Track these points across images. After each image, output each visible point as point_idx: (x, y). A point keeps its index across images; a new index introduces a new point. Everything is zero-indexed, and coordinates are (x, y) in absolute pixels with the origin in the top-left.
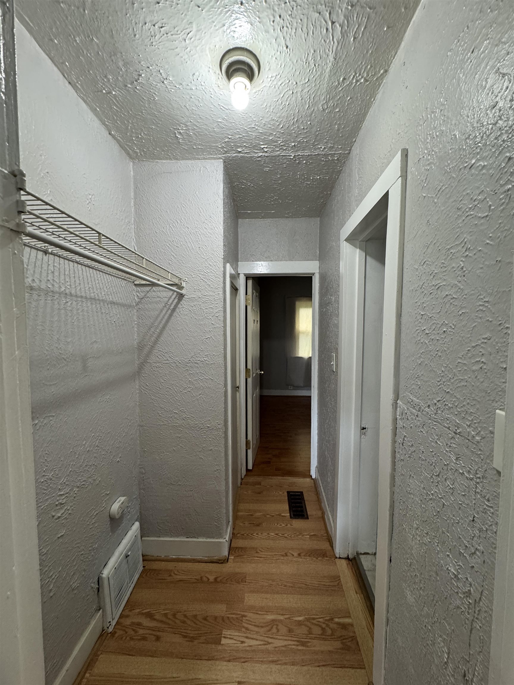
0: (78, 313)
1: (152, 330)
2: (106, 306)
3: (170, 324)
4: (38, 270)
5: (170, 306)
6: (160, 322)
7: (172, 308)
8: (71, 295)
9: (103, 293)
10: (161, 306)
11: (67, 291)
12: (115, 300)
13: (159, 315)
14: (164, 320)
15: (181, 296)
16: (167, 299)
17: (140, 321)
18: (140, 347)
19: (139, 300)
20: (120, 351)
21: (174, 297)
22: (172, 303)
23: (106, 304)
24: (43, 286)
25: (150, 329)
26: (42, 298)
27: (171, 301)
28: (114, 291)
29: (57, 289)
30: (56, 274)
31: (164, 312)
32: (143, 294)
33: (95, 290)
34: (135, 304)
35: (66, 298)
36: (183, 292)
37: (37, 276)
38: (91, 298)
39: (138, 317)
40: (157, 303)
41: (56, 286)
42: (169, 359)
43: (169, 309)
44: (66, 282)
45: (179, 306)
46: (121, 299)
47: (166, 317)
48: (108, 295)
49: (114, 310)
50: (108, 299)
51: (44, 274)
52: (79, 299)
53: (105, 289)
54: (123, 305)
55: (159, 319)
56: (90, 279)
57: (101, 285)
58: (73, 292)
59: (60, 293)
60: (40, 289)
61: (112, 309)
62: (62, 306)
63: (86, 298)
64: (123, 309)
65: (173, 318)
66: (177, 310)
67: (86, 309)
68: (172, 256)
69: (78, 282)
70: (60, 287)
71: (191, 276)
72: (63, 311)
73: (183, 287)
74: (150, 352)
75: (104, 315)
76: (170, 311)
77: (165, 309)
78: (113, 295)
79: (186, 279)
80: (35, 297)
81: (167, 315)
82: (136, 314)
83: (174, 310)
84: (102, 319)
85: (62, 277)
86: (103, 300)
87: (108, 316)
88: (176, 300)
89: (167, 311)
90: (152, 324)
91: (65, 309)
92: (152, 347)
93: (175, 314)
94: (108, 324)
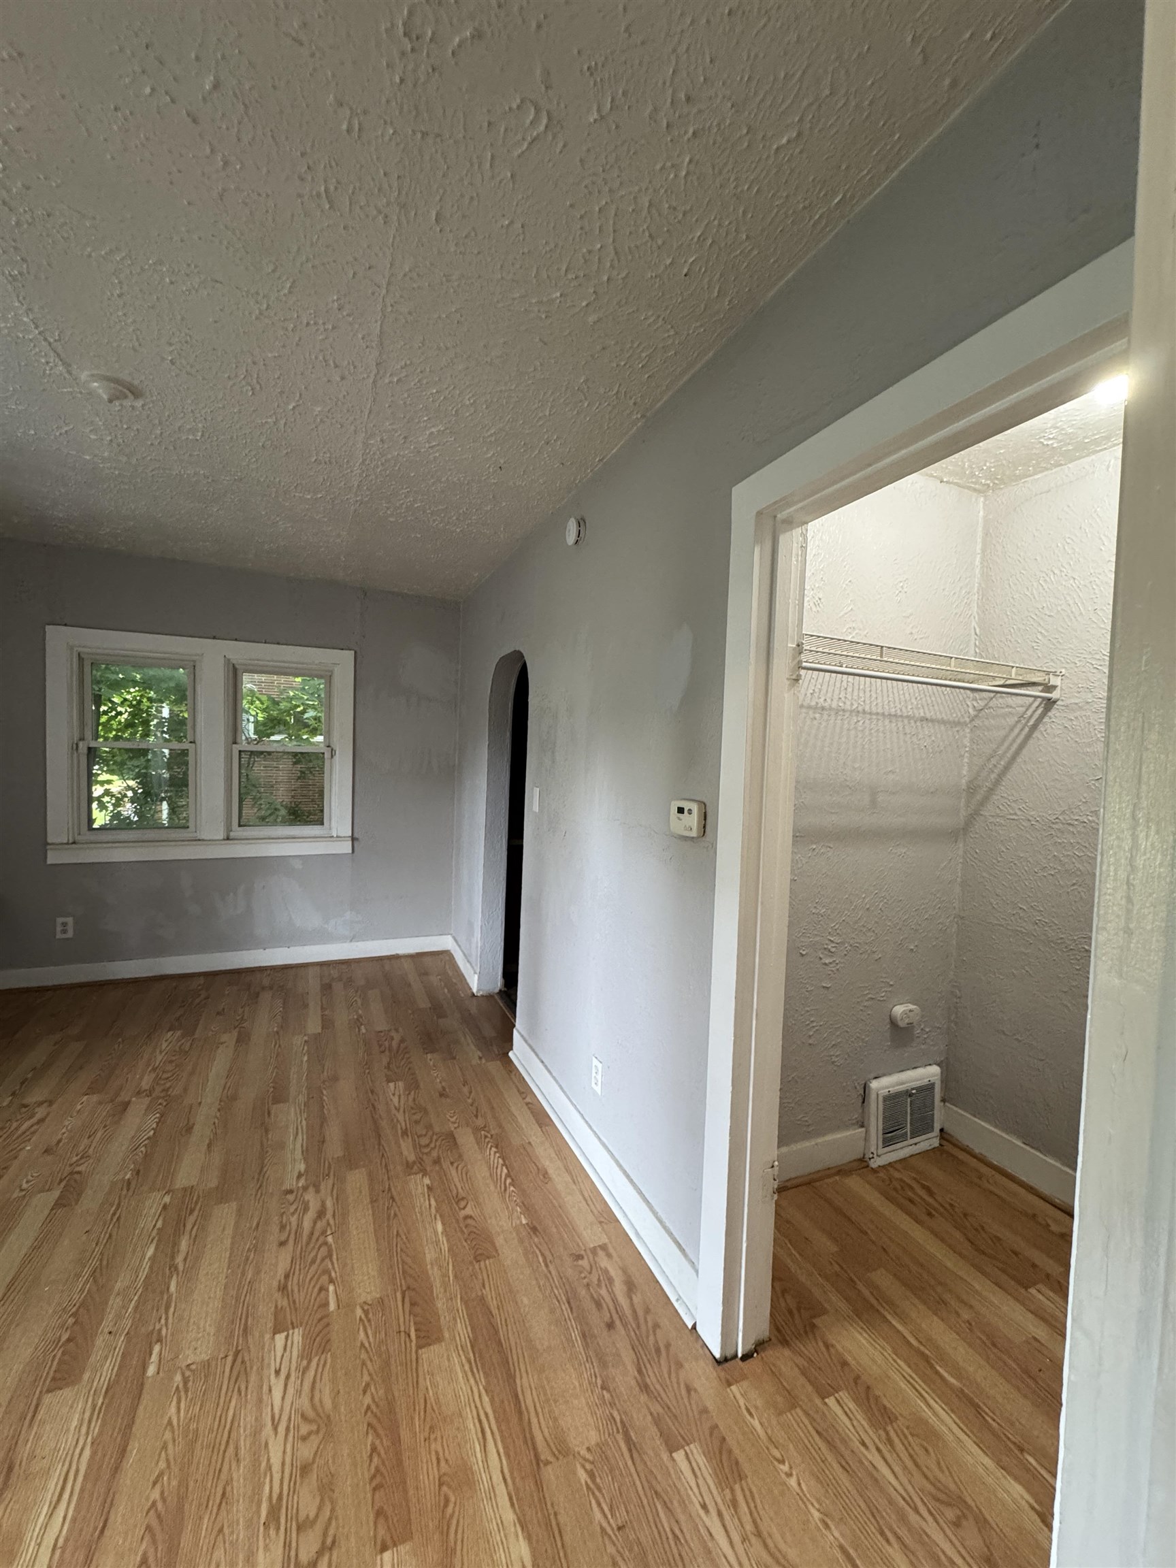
0: (871, 734)
1: (993, 761)
2: (913, 724)
3: (1025, 751)
4: (830, 690)
5: (1028, 721)
6: (1009, 748)
7: (1031, 722)
8: (864, 712)
9: (910, 707)
10: (1011, 721)
11: (860, 709)
12: (928, 716)
13: (1006, 737)
14: (1015, 746)
15: (1050, 704)
16: (1024, 709)
17: (975, 747)
18: (972, 789)
19: (975, 713)
20: (932, 789)
21: (1036, 704)
22: (1031, 716)
23: (912, 721)
24: (834, 705)
25: (989, 760)
26: (833, 718)
27: (1029, 713)
28: (929, 702)
29: (849, 708)
30: (850, 690)
31: (1016, 731)
32: (982, 703)
33: (897, 704)
34: (968, 720)
35: (857, 716)
36: (1054, 695)
37: (829, 695)
38: (890, 715)
39: (972, 740)
40: (1004, 716)
41: (848, 703)
42: (1019, 813)
43: (1026, 724)
44: (859, 697)
45: (1046, 719)
46: (941, 713)
47: (1019, 741)
48: (918, 709)
49: (926, 729)
50: (917, 715)
51: (837, 692)
52: (874, 717)
53: (913, 700)
54: (943, 722)
55: (1006, 744)
56: (890, 691)
57: (907, 695)
58: (867, 708)
59: (851, 712)
60: (831, 709)
61: (922, 727)
62: (852, 726)
63: (883, 714)
64: (943, 728)
65: (1031, 741)
66: (1041, 728)
67: (882, 729)
68: (1039, 634)
69: (874, 696)
70: (852, 704)
71: (1073, 665)
72: (853, 732)
73: (1054, 687)
74: (986, 799)
75: (909, 736)
76: (1027, 729)
77: (1019, 726)
78: (926, 708)
79: (1063, 670)
80: (825, 717)
81: (1022, 737)
82: (968, 735)
83: (1034, 727)
84: (905, 742)
85: (856, 693)
86: (908, 717)
87: (914, 739)
88: (1040, 710)
89: (1022, 730)
90: (995, 751)
91: (855, 728)
92: (992, 789)
93: (1036, 734)
94: (914, 749)
